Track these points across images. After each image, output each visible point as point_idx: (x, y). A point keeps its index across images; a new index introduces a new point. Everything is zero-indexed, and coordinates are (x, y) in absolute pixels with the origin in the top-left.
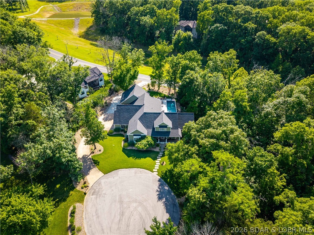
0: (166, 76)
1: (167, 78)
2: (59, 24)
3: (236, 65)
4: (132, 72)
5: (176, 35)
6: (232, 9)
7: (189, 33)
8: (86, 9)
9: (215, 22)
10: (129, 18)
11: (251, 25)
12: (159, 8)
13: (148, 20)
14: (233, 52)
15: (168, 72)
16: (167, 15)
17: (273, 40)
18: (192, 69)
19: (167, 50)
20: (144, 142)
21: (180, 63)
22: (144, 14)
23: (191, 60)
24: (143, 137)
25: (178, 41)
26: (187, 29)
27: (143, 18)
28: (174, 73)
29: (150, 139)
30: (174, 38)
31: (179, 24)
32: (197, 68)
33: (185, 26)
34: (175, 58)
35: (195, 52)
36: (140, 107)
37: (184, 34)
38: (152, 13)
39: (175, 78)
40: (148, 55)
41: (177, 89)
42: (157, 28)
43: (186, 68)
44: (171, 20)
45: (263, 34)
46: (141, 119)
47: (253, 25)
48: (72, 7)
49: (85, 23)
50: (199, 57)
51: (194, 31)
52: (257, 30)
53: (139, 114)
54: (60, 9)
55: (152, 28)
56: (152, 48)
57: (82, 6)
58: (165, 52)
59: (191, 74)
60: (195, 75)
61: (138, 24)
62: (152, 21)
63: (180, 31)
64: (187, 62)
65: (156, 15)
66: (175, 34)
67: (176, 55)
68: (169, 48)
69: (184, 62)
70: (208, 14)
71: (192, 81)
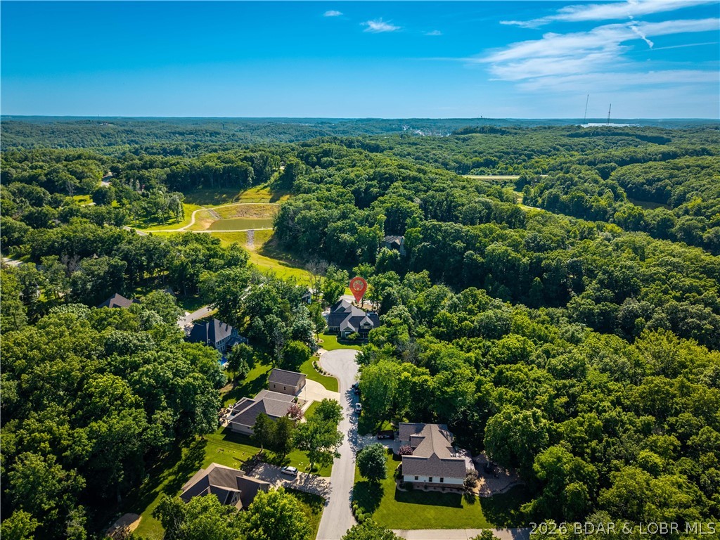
0: (368, 293)
1: (370, 295)
2: (228, 237)
3: (430, 283)
4: (340, 289)
5: (381, 254)
6: (441, 227)
7: (395, 251)
8: (255, 214)
9: (424, 240)
10: (325, 234)
11: (460, 244)
12: (361, 224)
13: (348, 239)
14: (425, 273)
15: (371, 290)
16: (370, 233)
17: (480, 259)
18: (390, 286)
19: (369, 271)
20: (353, 335)
21: (380, 281)
22: (343, 231)
23: (389, 279)
24: (353, 333)
25: (383, 259)
26: (394, 246)
27: (342, 235)
28: (376, 291)
29: (357, 333)
30: (378, 256)
31: (384, 239)
32: (395, 286)
33: (391, 242)
34: (377, 278)
35: (393, 272)
36: (349, 313)
37: (389, 252)
38: (353, 230)
39: (377, 295)
40: (352, 275)
41: (379, 305)
42: (359, 246)
43: (385, 285)
44: (374, 238)
45: (472, 255)
46: (350, 321)
47: (462, 244)
48: (234, 212)
49: (262, 236)
50: (397, 276)
51: (402, 248)
52: (466, 249)
53: (349, 317)
54: (219, 214)
55: (353, 247)
56: (355, 269)
57: (248, 210)
58: (368, 272)
59: (388, 289)
60: (392, 291)
61: (337, 241)
62: (353, 239)
63: (384, 249)
64: (386, 280)
65: (357, 233)
66: (379, 252)
67: (377, 275)
68: (371, 269)
69: (383, 281)
70: (416, 231)
71: (389, 295)
